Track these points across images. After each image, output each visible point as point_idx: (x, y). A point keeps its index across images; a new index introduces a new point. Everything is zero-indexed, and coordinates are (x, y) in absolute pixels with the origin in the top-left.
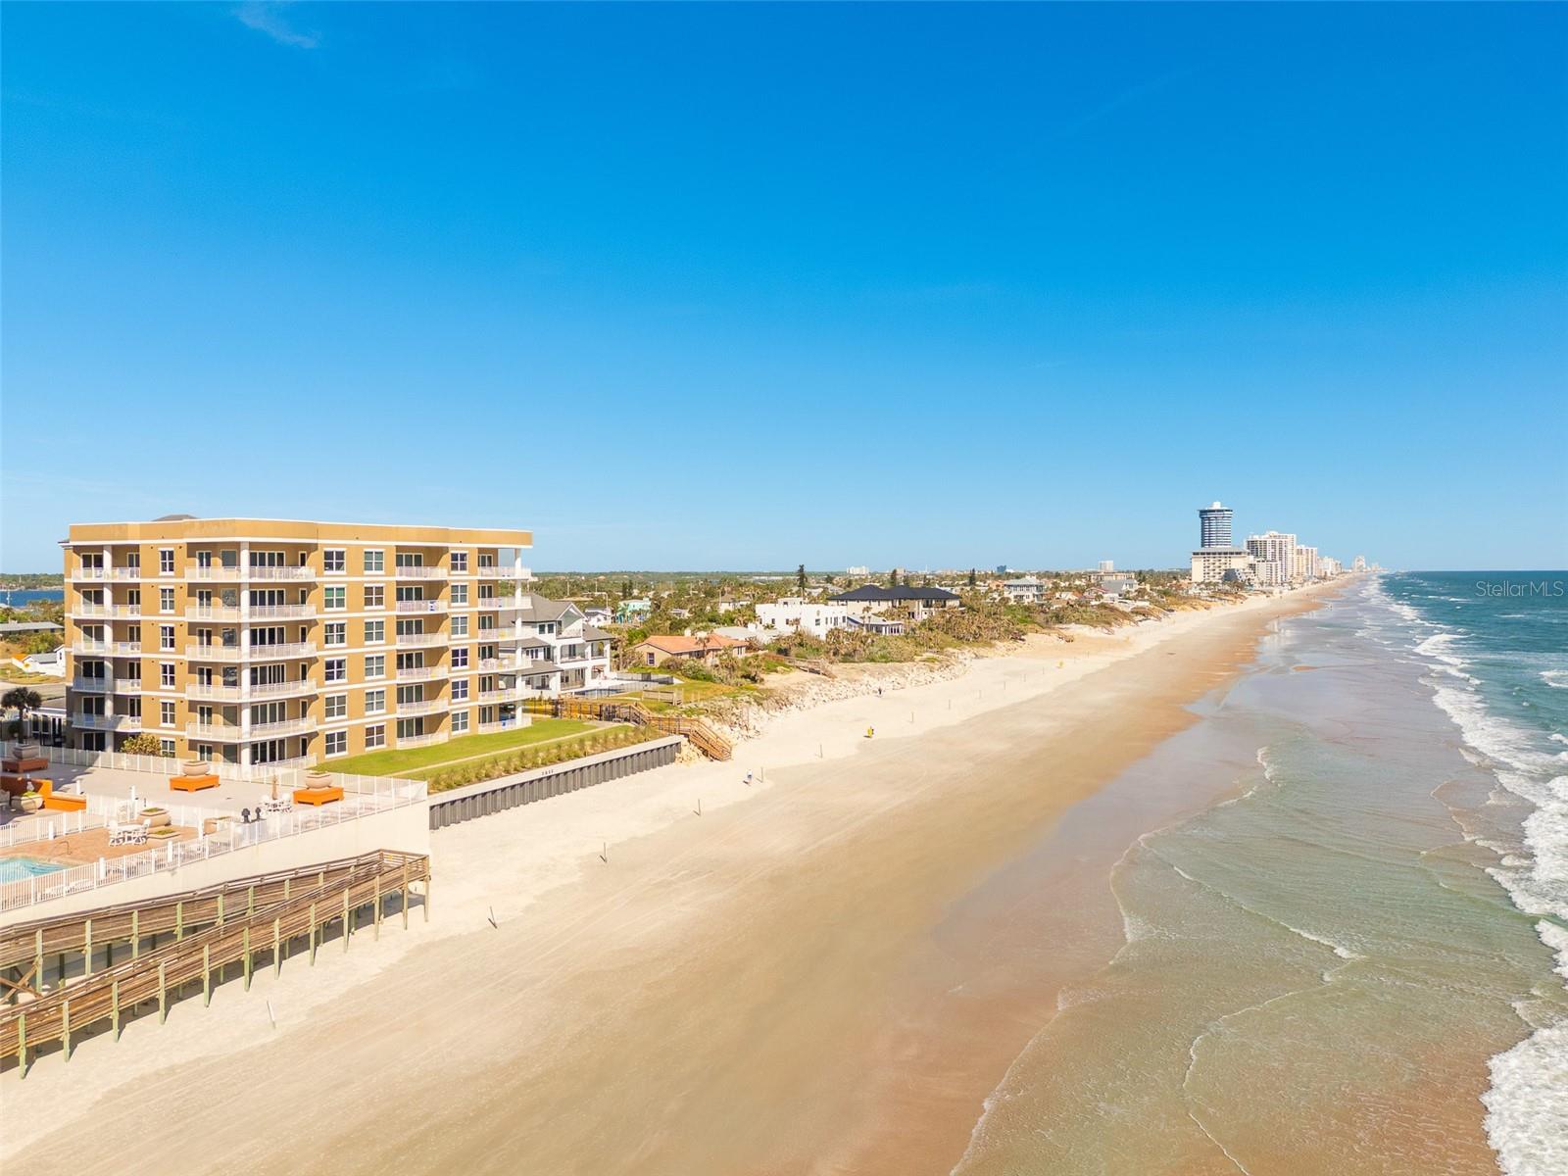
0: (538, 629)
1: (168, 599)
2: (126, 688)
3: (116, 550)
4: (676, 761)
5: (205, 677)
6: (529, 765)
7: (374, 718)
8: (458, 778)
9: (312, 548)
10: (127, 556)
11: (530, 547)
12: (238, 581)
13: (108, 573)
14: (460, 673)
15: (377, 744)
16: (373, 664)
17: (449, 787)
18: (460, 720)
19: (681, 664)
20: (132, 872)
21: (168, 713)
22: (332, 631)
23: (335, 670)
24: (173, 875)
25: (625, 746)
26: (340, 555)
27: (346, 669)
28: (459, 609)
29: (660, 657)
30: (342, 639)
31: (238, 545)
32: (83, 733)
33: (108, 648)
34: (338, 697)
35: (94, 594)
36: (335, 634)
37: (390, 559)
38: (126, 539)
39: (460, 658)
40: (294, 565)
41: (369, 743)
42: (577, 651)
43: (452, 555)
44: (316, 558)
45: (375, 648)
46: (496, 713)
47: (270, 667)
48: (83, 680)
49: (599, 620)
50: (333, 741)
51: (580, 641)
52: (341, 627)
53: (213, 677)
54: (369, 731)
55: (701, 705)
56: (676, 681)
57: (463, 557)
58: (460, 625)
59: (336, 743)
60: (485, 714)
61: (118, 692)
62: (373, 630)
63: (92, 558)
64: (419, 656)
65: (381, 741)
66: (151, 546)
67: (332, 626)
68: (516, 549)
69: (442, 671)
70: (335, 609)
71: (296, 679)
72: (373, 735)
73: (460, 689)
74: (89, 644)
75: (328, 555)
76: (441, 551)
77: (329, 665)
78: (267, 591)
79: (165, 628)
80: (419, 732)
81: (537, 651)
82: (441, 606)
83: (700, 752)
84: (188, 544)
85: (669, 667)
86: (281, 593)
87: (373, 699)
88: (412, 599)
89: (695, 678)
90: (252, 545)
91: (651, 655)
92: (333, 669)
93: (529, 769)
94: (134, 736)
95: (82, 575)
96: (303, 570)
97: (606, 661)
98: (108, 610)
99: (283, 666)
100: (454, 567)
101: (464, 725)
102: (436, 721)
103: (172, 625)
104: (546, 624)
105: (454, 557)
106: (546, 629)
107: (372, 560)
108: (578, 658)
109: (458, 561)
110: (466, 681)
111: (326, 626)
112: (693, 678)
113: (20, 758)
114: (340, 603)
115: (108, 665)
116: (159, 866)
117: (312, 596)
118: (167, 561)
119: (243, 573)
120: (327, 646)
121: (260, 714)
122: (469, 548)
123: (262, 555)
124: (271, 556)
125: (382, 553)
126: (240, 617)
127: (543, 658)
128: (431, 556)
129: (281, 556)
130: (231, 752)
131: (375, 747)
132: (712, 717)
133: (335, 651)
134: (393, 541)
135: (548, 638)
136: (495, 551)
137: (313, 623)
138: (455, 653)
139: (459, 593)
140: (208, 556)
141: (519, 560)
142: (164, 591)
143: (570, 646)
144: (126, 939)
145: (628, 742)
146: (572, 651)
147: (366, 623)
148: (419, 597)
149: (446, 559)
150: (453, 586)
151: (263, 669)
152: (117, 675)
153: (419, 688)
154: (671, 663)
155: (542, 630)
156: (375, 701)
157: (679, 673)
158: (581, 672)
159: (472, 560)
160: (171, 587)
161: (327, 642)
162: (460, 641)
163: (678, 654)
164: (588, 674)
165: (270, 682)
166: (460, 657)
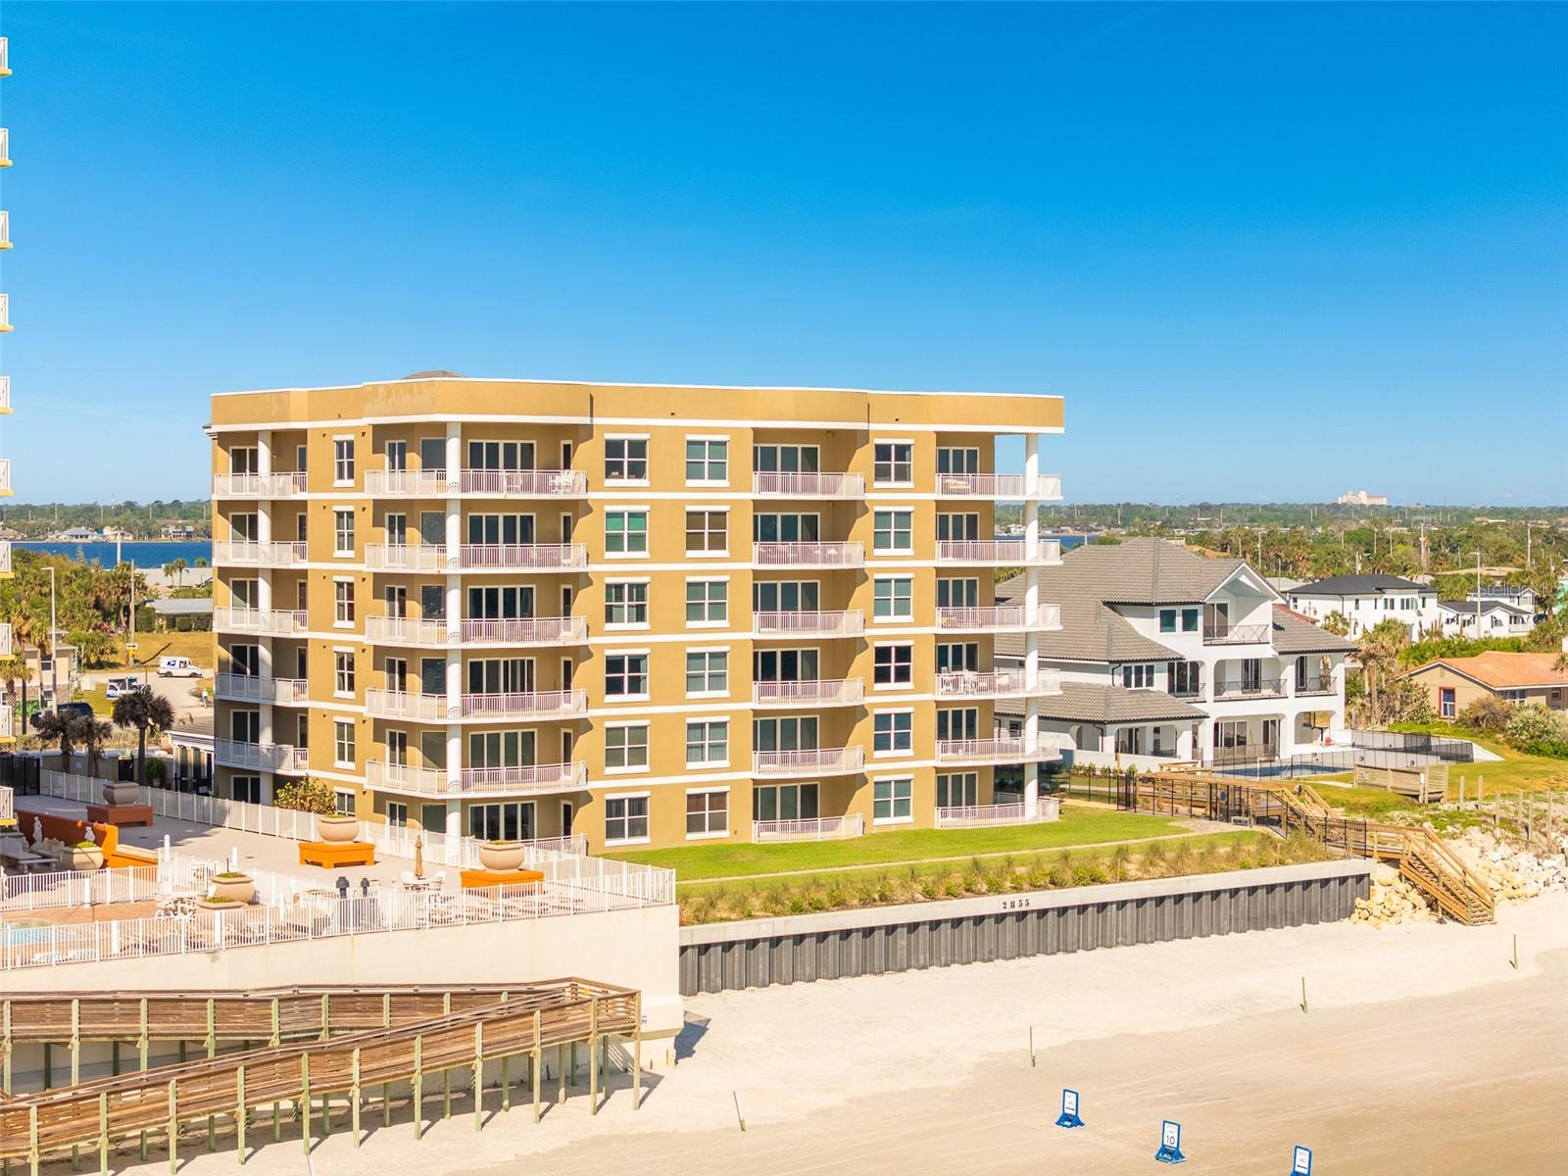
0: (1158, 620)
1: (346, 531)
2: (287, 694)
3: (278, 439)
4: (1355, 916)
5: (397, 675)
6: (985, 888)
7: (707, 775)
8: (822, 896)
9: (584, 432)
10: (290, 449)
11: (1061, 430)
12: (440, 496)
13: (266, 484)
14: (891, 697)
15: (711, 829)
16: (705, 668)
17: (797, 909)
18: (893, 797)
19: (1508, 717)
20: (151, 948)
21: (346, 742)
22: (620, 598)
23: (626, 675)
24: (213, 961)
25: (1223, 870)
26: (638, 448)
27: (648, 673)
28: (889, 562)
29: (1468, 696)
30: (640, 614)
31: (441, 428)
32: (233, 777)
33: (263, 621)
34: (631, 728)
35: (244, 520)
36: (626, 603)
37: (740, 456)
38: (286, 420)
39: (893, 665)
40: (552, 467)
41: (694, 825)
42: (1264, 675)
43: (878, 447)
44: (590, 455)
45: (707, 634)
46: (985, 786)
47: (506, 663)
48: (230, 679)
49: (1496, 622)
50: (620, 812)
51: (1266, 652)
52: (639, 590)
53: (408, 676)
54: (695, 801)
55: (1491, 807)
56: (1481, 754)
57: (902, 451)
58: (894, 595)
59: (627, 818)
60: (953, 789)
61: (279, 703)
62: (704, 599)
63: (242, 456)
64: (811, 657)
65: (718, 824)
66: (324, 429)
67: (619, 587)
68: (1027, 435)
69: (853, 690)
70: (626, 554)
71: (556, 687)
72: (704, 809)
73: (893, 731)
74: (239, 613)
75: (613, 448)
76: (855, 439)
77: (614, 664)
78: (501, 516)
79: (340, 585)
80: (810, 811)
81: (1150, 670)
82: (850, 554)
83: (1421, 902)
84: (374, 426)
85: (1477, 721)
86: (527, 522)
87: (703, 737)
88: (795, 539)
89: (1534, 750)
90: (467, 429)
91: (1449, 693)
92: (623, 674)
93: (981, 894)
94: (295, 781)
95: (230, 487)
96: (564, 478)
97: (1333, 703)
98: (265, 553)
99: (531, 662)
100: (882, 473)
101: (902, 808)
102: (843, 789)
103: (350, 579)
104: (1179, 610)
105: (882, 452)
106: (1179, 620)
107: (706, 458)
108: (1266, 692)
109: (892, 460)
110: (908, 715)
111: (608, 586)
112: (1529, 751)
113: (112, 802)
114: (637, 542)
115: (265, 654)
116: (194, 945)
117: (583, 527)
118: (345, 460)
119: (451, 483)
120: (609, 627)
121: (483, 749)
122: (918, 431)
123: (493, 449)
124: (510, 449)
125: (724, 443)
126: (443, 562)
127: (1166, 689)
128: (835, 449)
129: (528, 449)
130: (434, 817)
131: (707, 835)
132: (1498, 832)
133: (623, 638)
134: (749, 419)
135: (1186, 644)
136: (987, 440)
137: (582, 581)
138: (882, 654)
139: (894, 528)
140: (403, 449)
141: (1034, 460)
142: (340, 515)
143: (1246, 662)
144: (130, 1039)
145: (1235, 861)
146: (1253, 676)
147: (689, 584)
148: (812, 535)
149: (865, 457)
150: (877, 514)
151: (493, 666)
152: (278, 672)
153: (810, 725)
154: (1481, 713)
155: (1167, 621)
156: (707, 742)
157: (1500, 736)
158: (1270, 726)
159: (924, 459)
160: (350, 508)
161: (609, 618)
162: (890, 630)
163: (1513, 694)
164: (1288, 730)
165: (506, 690)
166: (892, 663)
